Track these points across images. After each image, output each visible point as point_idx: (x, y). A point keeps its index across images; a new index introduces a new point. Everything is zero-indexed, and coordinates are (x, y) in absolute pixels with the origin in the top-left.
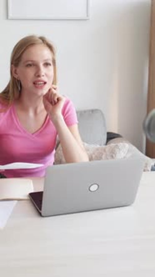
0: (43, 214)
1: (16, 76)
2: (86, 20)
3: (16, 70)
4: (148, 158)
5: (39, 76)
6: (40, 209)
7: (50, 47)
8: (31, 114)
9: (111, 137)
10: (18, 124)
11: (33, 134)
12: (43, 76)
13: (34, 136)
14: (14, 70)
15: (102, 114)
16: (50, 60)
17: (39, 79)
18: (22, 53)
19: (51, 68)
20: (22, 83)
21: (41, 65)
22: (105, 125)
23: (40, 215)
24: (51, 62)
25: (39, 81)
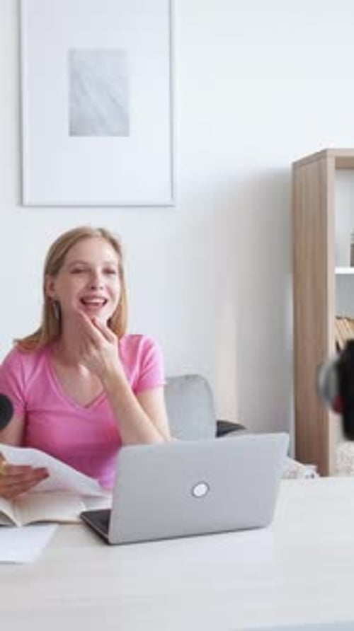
0: (111, 541)
1: (52, 295)
2: (171, 206)
3: (52, 285)
4: (300, 465)
5: (94, 288)
6: (107, 531)
7: (115, 245)
8: (84, 371)
9: (224, 429)
10: (58, 389)
11: (87, 407)
12: (102, 288)
13: (89, 410)
14: (49, 283)
15: (207, 385)
16: (113, 263)
17: (94, 293)
18: (66, 252)
19: (116, 277)
20: (63, 306)
21: (99, 270)
22: (211, 405)
23: (106, 542)
24: (115, 268)
25: (95, 297)
